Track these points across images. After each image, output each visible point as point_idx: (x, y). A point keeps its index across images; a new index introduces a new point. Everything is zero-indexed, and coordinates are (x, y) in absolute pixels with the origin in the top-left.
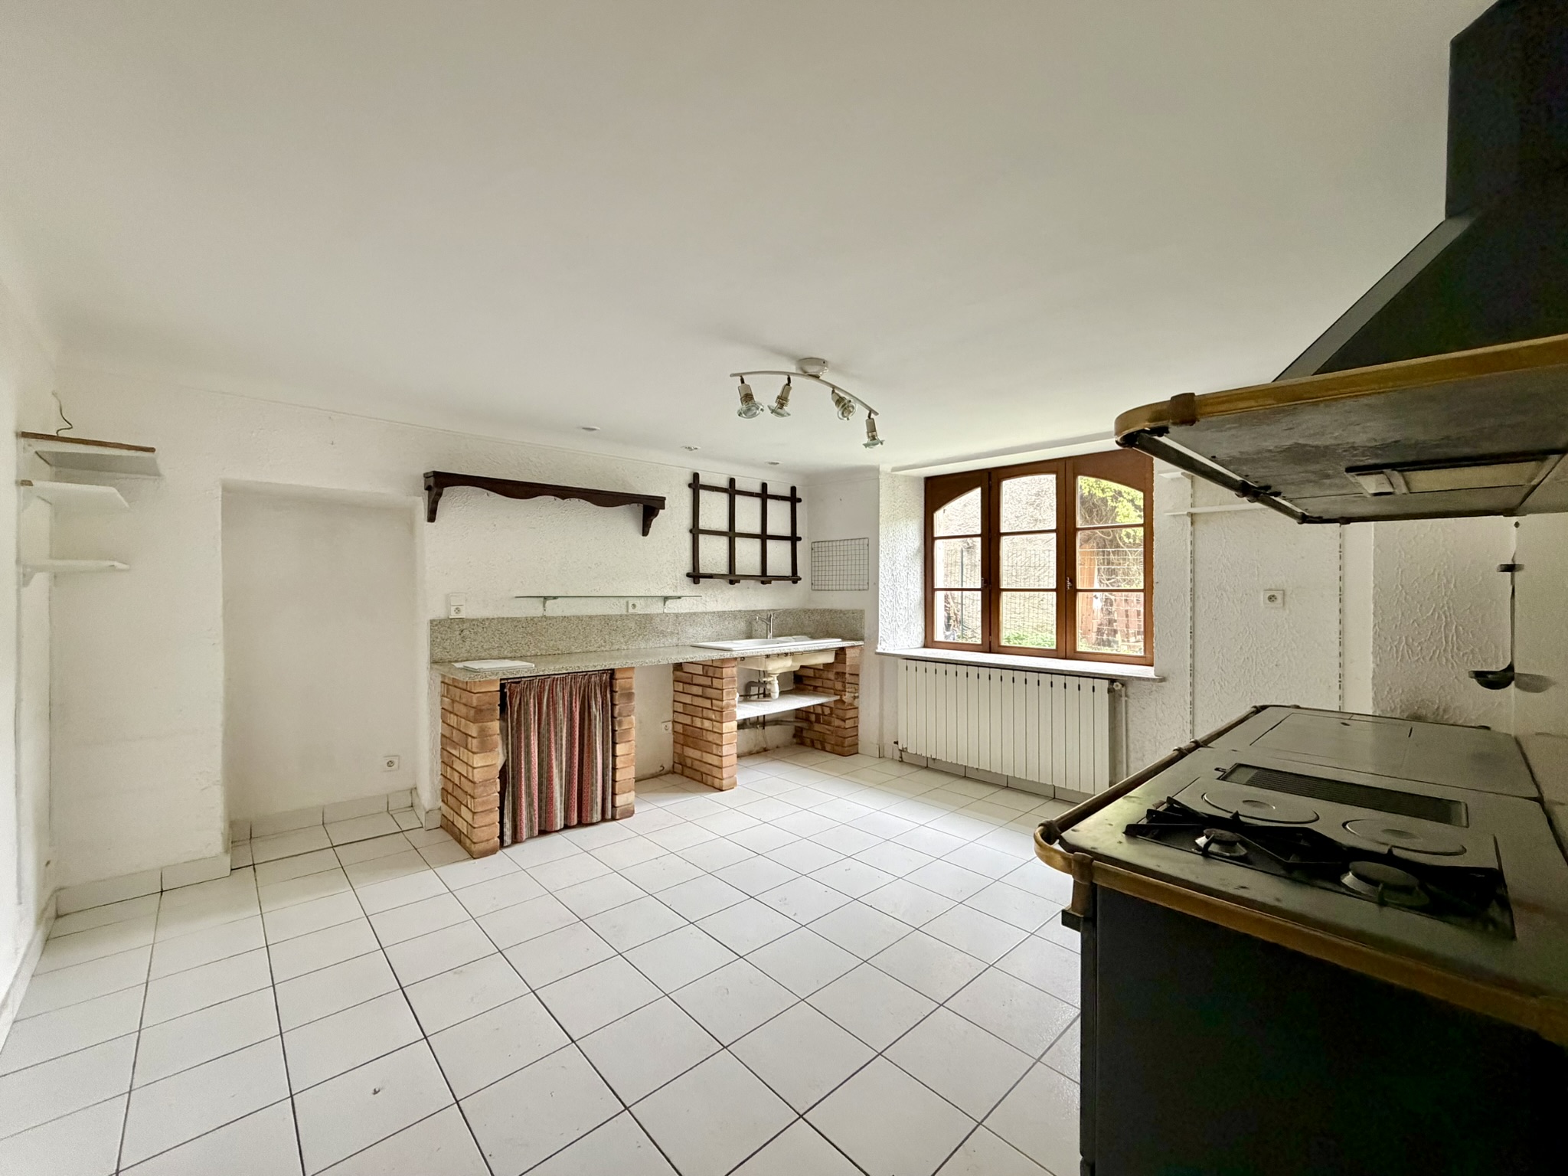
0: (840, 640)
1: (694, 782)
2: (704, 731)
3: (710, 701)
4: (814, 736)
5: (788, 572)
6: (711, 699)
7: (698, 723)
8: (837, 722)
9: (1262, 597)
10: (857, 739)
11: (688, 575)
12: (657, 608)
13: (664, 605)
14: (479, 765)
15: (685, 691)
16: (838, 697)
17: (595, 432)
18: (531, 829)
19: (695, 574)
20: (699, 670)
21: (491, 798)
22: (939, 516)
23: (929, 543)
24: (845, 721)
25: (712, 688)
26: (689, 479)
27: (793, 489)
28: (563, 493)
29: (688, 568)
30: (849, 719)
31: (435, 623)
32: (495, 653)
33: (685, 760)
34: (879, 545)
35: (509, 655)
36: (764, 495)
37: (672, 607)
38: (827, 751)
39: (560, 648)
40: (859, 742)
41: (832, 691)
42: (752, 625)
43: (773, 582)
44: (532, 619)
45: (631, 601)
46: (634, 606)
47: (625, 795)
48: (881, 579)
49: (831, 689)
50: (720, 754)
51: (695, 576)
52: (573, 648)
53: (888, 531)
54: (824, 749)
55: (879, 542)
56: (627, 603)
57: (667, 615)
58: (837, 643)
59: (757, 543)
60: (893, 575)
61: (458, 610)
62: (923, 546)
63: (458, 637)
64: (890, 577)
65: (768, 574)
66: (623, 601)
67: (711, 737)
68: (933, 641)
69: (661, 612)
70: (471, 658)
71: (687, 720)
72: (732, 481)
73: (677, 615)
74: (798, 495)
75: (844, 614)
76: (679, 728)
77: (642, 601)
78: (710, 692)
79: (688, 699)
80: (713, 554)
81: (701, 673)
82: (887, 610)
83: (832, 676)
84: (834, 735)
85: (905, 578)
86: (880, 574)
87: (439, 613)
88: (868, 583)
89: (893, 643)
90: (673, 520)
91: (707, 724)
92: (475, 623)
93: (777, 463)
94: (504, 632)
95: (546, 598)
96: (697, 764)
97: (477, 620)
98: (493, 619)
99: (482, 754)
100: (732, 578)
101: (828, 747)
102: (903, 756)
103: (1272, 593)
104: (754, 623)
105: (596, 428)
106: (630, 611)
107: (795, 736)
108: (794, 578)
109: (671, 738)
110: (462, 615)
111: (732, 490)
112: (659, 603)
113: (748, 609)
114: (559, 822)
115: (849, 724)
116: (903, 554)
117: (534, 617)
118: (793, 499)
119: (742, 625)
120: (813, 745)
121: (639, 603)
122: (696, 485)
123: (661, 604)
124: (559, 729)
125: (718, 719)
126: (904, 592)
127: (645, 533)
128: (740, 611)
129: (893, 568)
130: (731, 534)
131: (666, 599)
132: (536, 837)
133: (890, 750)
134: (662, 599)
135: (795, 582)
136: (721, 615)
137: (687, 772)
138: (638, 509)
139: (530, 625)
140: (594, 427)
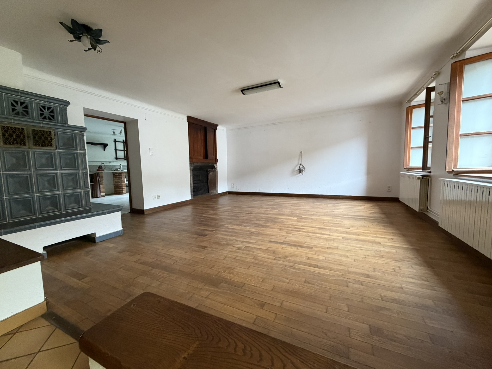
19: (116, 158)
20: (117, 174)
67: (120, 186)
69: (109, 165)
73: (113, 165)
76: (115, 185)
77: (105, 162)
78: (120, 178)
79: (116, 180)
90: (110, 148)
96: (118, 191)
109: (114, 188)
122: (115, 141)
127: (104, 150)
134: (110, 162)
138: (102, 146)
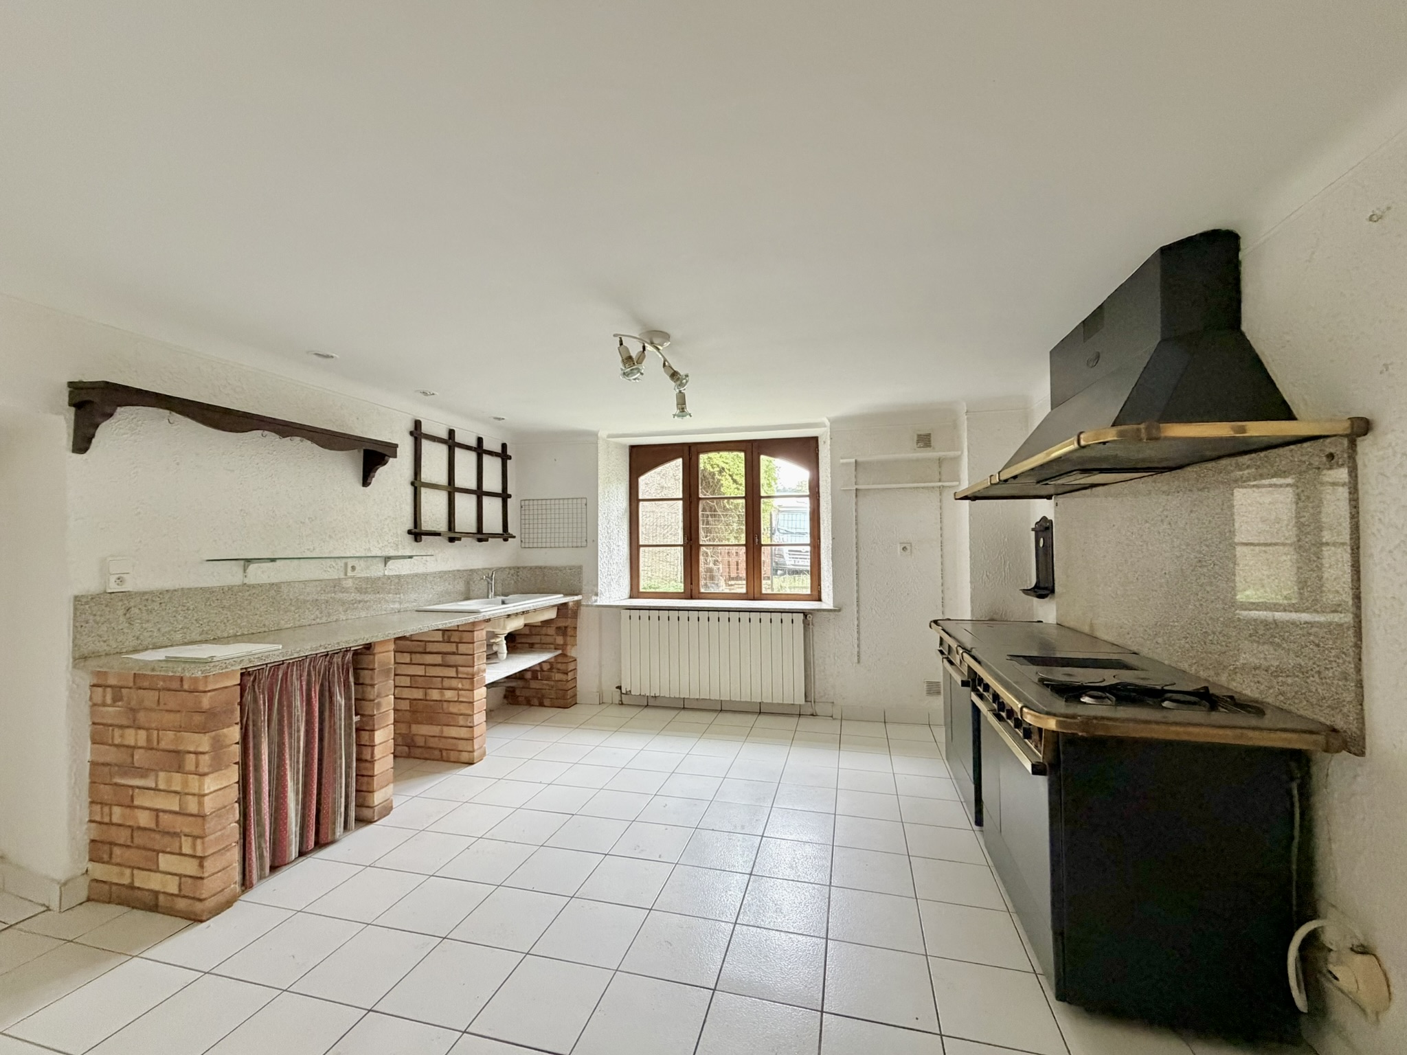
0: (562, 595)
1: (429, 761)
2: (445, 704)
3: (454, 669)
4: (527, 693)
5: (500, 530)
6: (456, 666)
7: (435, 695)
8: (558, 676)
9: (899, 548)
10: (576, 690)
11: (410, 532)
12: (377, 570)
13: (385, 566)
14: (212, 789)
15: (413, 662)
16: (559, 652)
17: (329, 360)
18: (262, 868)
19: (417, 531)
20: (439, 637)
21: (228, 831)
22: (642, 480)
23: (634, 505)
24: (567, 674)
25: (458, 654)
26: (411, 427)
27: (504, 446)
28: (285, 429)
29: (409, 525)
30: (571, 671)
31: (84, 600)
32: (178, 637)
33: (413, 740)
34: (598, 505)
35: (199, 638)
36: (479, 449)
37: (395, 568)
38: (545, 706)
39: (267, 623)
40: (578, 693)
41: (552, 646)
42: (469, 584)
43: (490, 539)
44: (230, 588)
45: (351, 563)
46: (353, 568)
47: (383, 790)
48: (600, 536)
49: (552, 644)
50: (471, 725)
51: (417, 534)
52: (283, 622)
53: (604, 492)
54: (541, 705)
55: (598, 502)
56: (346, 564)
57: (389, 577)
58: (559, 599)
59: (474, 498)
60: (608, 533)
61: (120, 580)
62: (628, 507)
63: (122, 619)
64: (606, 534)
65: (484, 532)
66: (341, 563)
67: (454, 709)
68: (639, 592)
69: (381, 574)
70: (141, 647)
71: (418, 694)
72: (451, 433)
73: (399, 577)
74: (509, 453)
75: (561, 571)
76: (405, 705)
77: (362, 562)
78: (453, 659)
79: (418, 670)
80: (434, 508)
81: (441, 639)
82: (605, 565)
83: (551, 631)
84: (554, 689)
85: (617, 536)
86: (599, 532)
87: (88, 584)
88: (586, 540)
89: (608, 596)
90: (396, 472)
91: (449, 695)
92: (146, 597)
93: (503, 419)
94: (191, 607)
95: (249, 561)
96: (433, 743)
97: (152, 593)
98: (175, 590)
99: (216, 774)
100: (453, 535)
101: (547, 702)
102: (623, 699)
103: (904, 545)
104: (471, 582)
105: (334, 355)
106: (348, 574)
107: (505, 697)
108: (505, 535)
110: (127, 587)
111: (451, 442)
112: (380, 565)
113: (466, 568)
114: (294, 850)
115: (570, 676)
116: (616, 513)
117: (233, 586)
118: (504, 455)
119: (461, 586)
120: (529, 703)
121: (360, 565)
122: (417, 433)
123: (381, 565)
124: (295, 727)
125: (467, 687)
126: (616, 548)
127: (366, 482)
128: (458, 571)
129: (608, 526)
130: (452, 489)
131: (387, 559)
132: (269, 876)
133: (612, 695)
134: (383, 560)
135: (506, 540)
136: (442, 575)
137: (418, 752)
138: (358, 456)
139: (227, 597)
140: (330, 354)
